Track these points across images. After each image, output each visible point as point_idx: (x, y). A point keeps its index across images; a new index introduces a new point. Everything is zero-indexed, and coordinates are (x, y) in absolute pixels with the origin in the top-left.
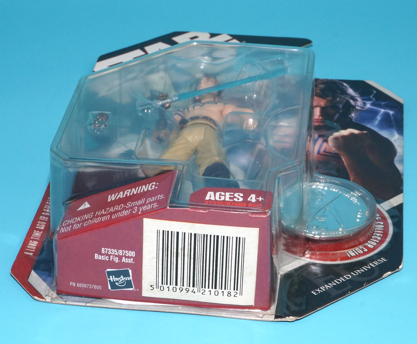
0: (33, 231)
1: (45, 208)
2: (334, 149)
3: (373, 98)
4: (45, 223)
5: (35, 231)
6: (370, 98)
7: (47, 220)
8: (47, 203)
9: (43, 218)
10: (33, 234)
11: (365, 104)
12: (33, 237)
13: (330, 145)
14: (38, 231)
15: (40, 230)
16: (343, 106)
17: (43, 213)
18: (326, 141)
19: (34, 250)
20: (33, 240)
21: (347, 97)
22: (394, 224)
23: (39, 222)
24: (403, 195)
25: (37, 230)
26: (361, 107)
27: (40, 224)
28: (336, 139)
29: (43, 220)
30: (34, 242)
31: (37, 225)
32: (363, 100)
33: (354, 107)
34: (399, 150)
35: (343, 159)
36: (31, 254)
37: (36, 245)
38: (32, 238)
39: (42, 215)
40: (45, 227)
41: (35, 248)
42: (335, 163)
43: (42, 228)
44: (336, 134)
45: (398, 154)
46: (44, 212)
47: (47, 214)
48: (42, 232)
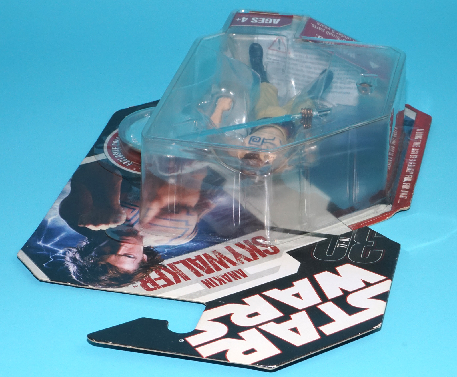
0: (420, 146)
1: (414, 164)
2: (124, 212)
3: (51, 258)
4: (411, 153)
5: (419, 146)
6: (54, 259)
7: (411, 156)
8: (413, 169)
9: (415, 156)
10: (420, 144)
11: (64, 254)
12: (419, 142)
13: (125, 215)
14: (416, 146)
15: (415, 147)
16: (91, 253)
17: (415, 160)
18: (127, 220)
19: (417, 132)
20: (419, 139)
21: (80, 262)
22: (103, 142)
24: (81, 163)
25: (418, 148)
26: (70, 250)
27: (416, 152)
28: (115, 222)
31: (418, 151)
32: (64, 258)
33: (79, 252)
34: (57, 205)
35: (119, 201)
36: (418, 130)
37: (416, 136)
38: (421, 141)
39: (416, 159)
40: (411, 150)
41: (416, 134)
42: (129, 198)
43: (413, 149)
44: (113, 226)
45: (61, 200)
46: (415, 162)
47: (412, 161)
48: (413, 146)
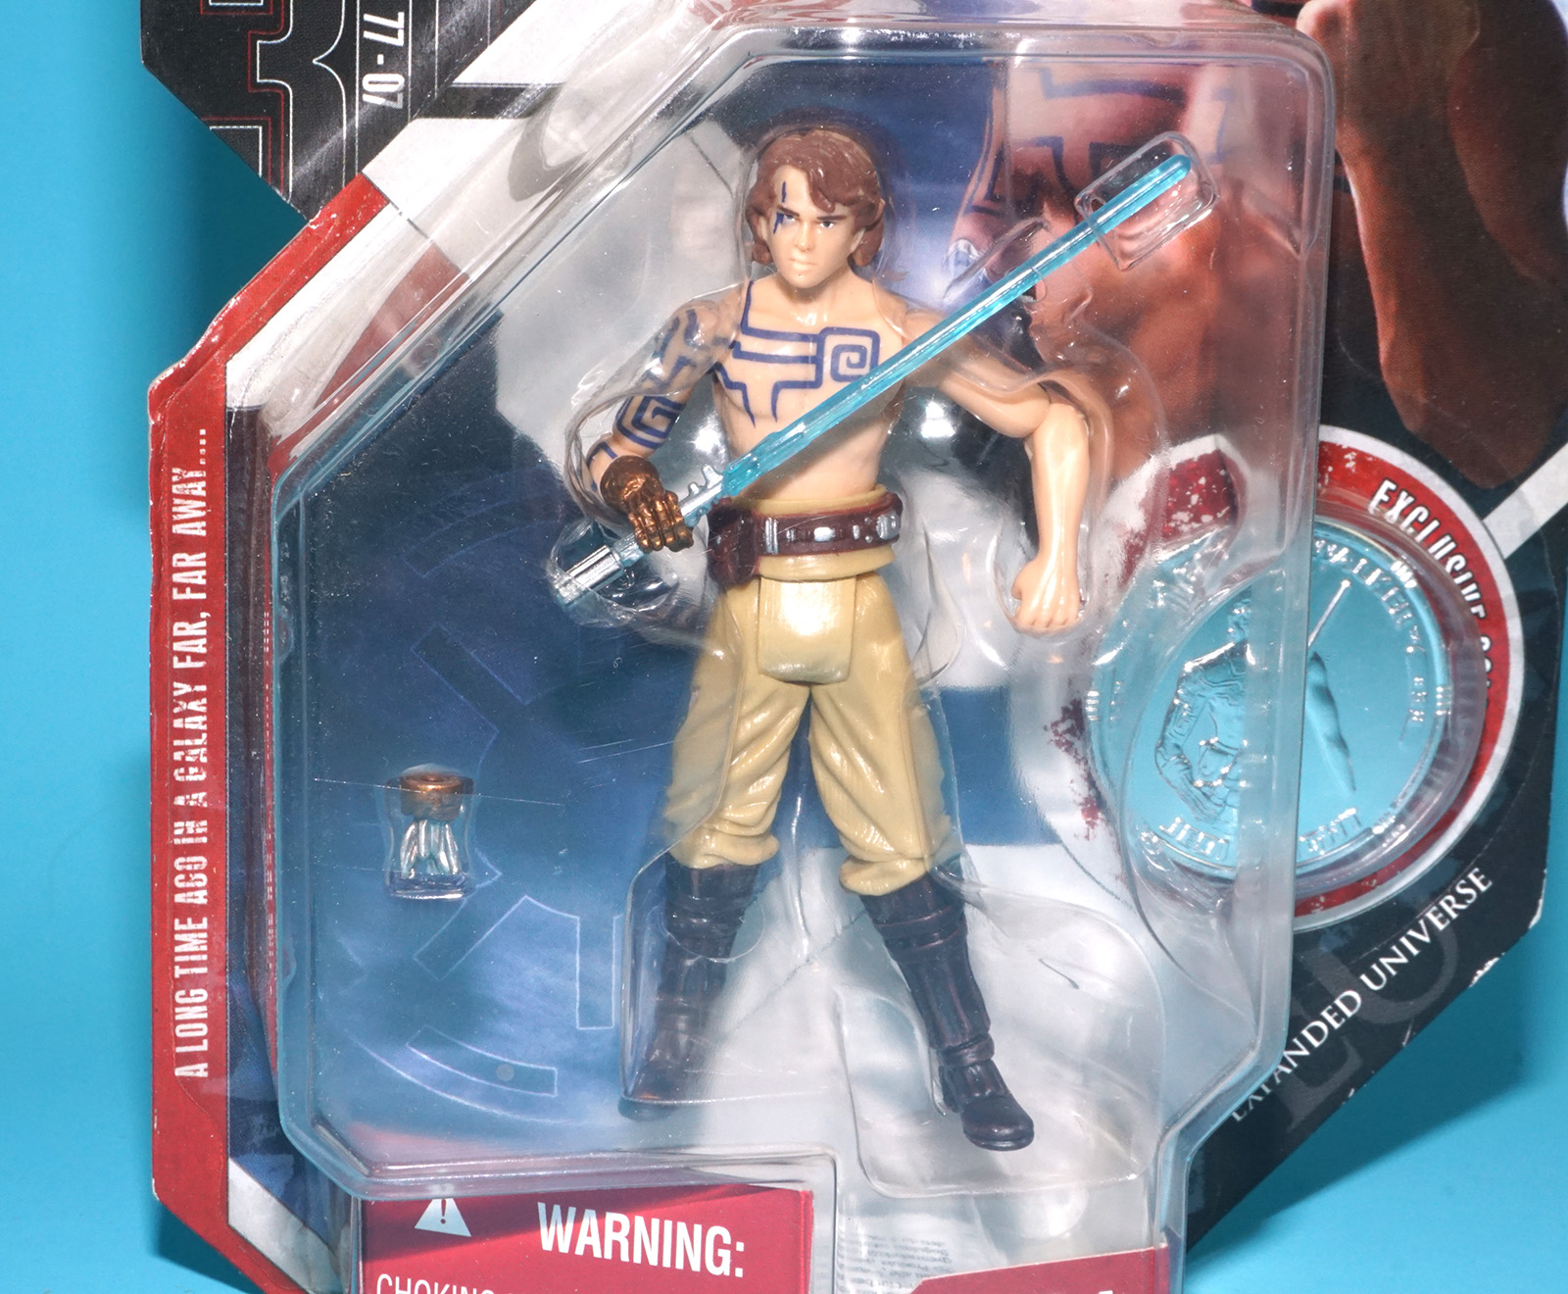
0: (172, 931)
5: (177, 924)
7: (204, 840)
9: (185, 828)
10: (177, 949)
12: (183, 965)
14: (190, 921)
15: (196, 913)
17: (180, 800)
19: (205, 1045)
20: (187, 983)
23: (178, 863)
25: (184, 913)
27: (187, 875)
29: (190, 841)
30: (193, 992)
31: (178, 882)
36: (203, 1070)
37: (205, 1008)
38: (178, 971)
39: (178, 812)
40: (208, 888)
41: (205, 1028)
43: (198, 893)
46: (180, 788)
47: (194, 796)
48: (205, 922)
